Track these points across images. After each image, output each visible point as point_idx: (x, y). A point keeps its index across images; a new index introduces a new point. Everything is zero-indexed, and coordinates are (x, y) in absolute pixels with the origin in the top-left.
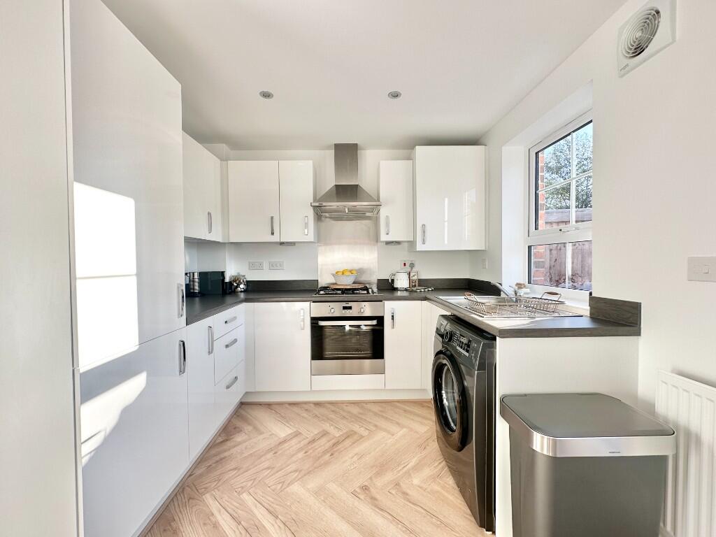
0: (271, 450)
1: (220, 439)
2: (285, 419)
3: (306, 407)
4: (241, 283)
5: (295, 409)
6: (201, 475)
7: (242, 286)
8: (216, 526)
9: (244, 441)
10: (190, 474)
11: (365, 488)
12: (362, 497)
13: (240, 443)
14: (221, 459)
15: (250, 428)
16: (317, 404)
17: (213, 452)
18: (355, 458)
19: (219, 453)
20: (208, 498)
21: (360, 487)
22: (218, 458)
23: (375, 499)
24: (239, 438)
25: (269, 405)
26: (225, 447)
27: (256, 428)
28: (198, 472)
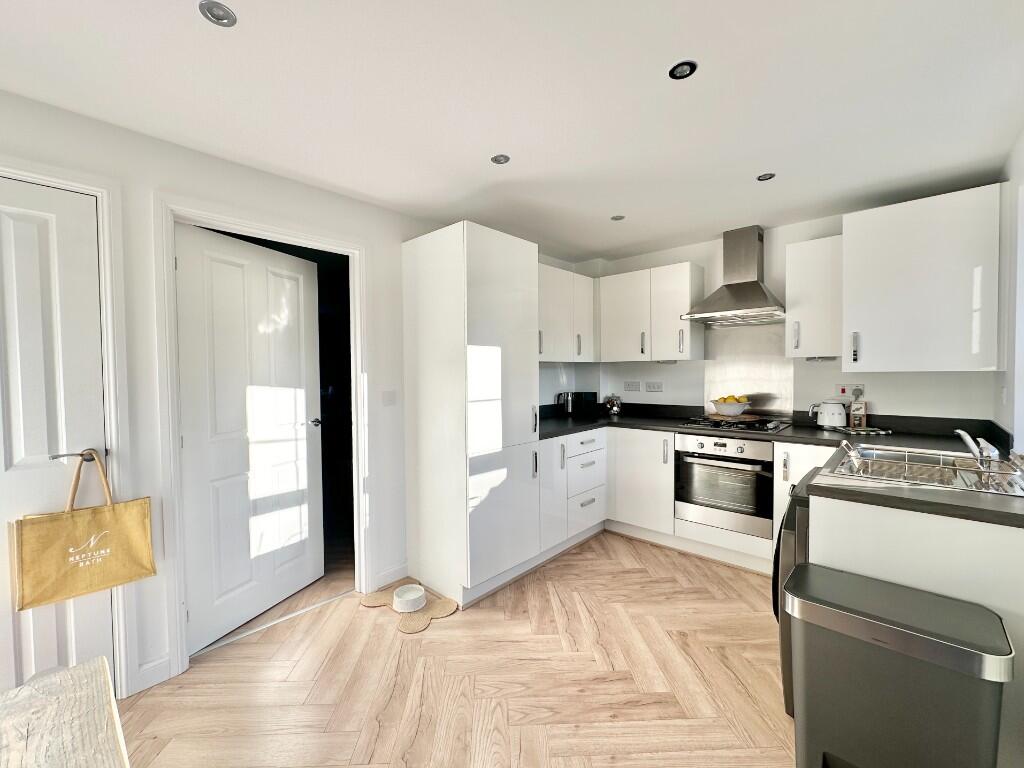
0: (612, 573)
1: (574, 551)
2: (639, 557)
3: (668, 552)
4: (614, 405)
5: (654, 551)
6: (550, 569)
7: (615, 408)
8: (548, 601)
9: (592, 559)
10: (543, 565)
11: (683, 634)
12: (675, 638)
13: (587, 560)
14: (569, 565)
15: (602, 552)
16: (683, 554)
17: (565, 558)
18: (691, 611)
19: (569, 560)
20: (549, 584)
21: (678, 631)
22: (567, 563)
23: (688, 645)
24: (589, 556)
25: (630, 540)
26: (575, 558)
27: (607, 553)
28: (549, 566)
